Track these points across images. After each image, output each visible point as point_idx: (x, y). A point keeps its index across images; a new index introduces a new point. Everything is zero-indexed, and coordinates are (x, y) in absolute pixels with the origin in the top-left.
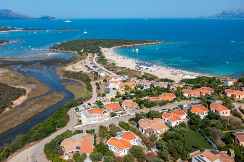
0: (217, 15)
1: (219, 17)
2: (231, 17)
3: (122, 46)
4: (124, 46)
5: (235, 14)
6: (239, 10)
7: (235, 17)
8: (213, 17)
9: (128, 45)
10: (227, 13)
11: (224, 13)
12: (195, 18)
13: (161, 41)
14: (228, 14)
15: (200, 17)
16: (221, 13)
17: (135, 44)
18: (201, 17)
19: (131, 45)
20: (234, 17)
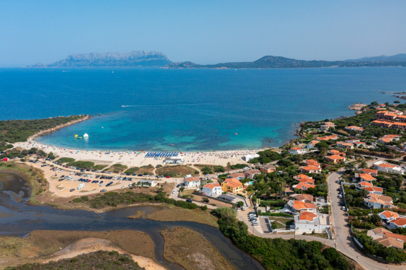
0: (60, 62)
1: (65, 65)
2: (83, 65)
3: (39, 133)
4: (41, 132)
5: (87, 61)
6: (91, 54)
7: (90, 65)
8: (56, 65)
9: (46, 131)
10: (76, 59)
11: (71, 59)
12: (24, 67)
13: (86, 116)
14: (78, 61)
15: (33, 66)
16: (66, 59)
17: (55, 126)
18: (36, 66)
19: (53, 129)
20: (87, 65)
